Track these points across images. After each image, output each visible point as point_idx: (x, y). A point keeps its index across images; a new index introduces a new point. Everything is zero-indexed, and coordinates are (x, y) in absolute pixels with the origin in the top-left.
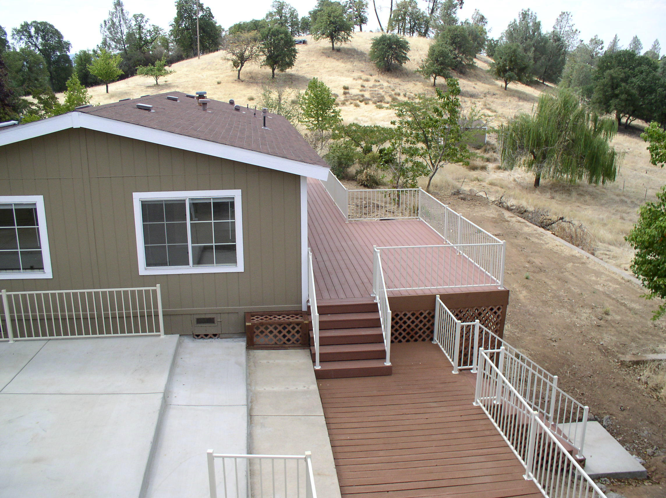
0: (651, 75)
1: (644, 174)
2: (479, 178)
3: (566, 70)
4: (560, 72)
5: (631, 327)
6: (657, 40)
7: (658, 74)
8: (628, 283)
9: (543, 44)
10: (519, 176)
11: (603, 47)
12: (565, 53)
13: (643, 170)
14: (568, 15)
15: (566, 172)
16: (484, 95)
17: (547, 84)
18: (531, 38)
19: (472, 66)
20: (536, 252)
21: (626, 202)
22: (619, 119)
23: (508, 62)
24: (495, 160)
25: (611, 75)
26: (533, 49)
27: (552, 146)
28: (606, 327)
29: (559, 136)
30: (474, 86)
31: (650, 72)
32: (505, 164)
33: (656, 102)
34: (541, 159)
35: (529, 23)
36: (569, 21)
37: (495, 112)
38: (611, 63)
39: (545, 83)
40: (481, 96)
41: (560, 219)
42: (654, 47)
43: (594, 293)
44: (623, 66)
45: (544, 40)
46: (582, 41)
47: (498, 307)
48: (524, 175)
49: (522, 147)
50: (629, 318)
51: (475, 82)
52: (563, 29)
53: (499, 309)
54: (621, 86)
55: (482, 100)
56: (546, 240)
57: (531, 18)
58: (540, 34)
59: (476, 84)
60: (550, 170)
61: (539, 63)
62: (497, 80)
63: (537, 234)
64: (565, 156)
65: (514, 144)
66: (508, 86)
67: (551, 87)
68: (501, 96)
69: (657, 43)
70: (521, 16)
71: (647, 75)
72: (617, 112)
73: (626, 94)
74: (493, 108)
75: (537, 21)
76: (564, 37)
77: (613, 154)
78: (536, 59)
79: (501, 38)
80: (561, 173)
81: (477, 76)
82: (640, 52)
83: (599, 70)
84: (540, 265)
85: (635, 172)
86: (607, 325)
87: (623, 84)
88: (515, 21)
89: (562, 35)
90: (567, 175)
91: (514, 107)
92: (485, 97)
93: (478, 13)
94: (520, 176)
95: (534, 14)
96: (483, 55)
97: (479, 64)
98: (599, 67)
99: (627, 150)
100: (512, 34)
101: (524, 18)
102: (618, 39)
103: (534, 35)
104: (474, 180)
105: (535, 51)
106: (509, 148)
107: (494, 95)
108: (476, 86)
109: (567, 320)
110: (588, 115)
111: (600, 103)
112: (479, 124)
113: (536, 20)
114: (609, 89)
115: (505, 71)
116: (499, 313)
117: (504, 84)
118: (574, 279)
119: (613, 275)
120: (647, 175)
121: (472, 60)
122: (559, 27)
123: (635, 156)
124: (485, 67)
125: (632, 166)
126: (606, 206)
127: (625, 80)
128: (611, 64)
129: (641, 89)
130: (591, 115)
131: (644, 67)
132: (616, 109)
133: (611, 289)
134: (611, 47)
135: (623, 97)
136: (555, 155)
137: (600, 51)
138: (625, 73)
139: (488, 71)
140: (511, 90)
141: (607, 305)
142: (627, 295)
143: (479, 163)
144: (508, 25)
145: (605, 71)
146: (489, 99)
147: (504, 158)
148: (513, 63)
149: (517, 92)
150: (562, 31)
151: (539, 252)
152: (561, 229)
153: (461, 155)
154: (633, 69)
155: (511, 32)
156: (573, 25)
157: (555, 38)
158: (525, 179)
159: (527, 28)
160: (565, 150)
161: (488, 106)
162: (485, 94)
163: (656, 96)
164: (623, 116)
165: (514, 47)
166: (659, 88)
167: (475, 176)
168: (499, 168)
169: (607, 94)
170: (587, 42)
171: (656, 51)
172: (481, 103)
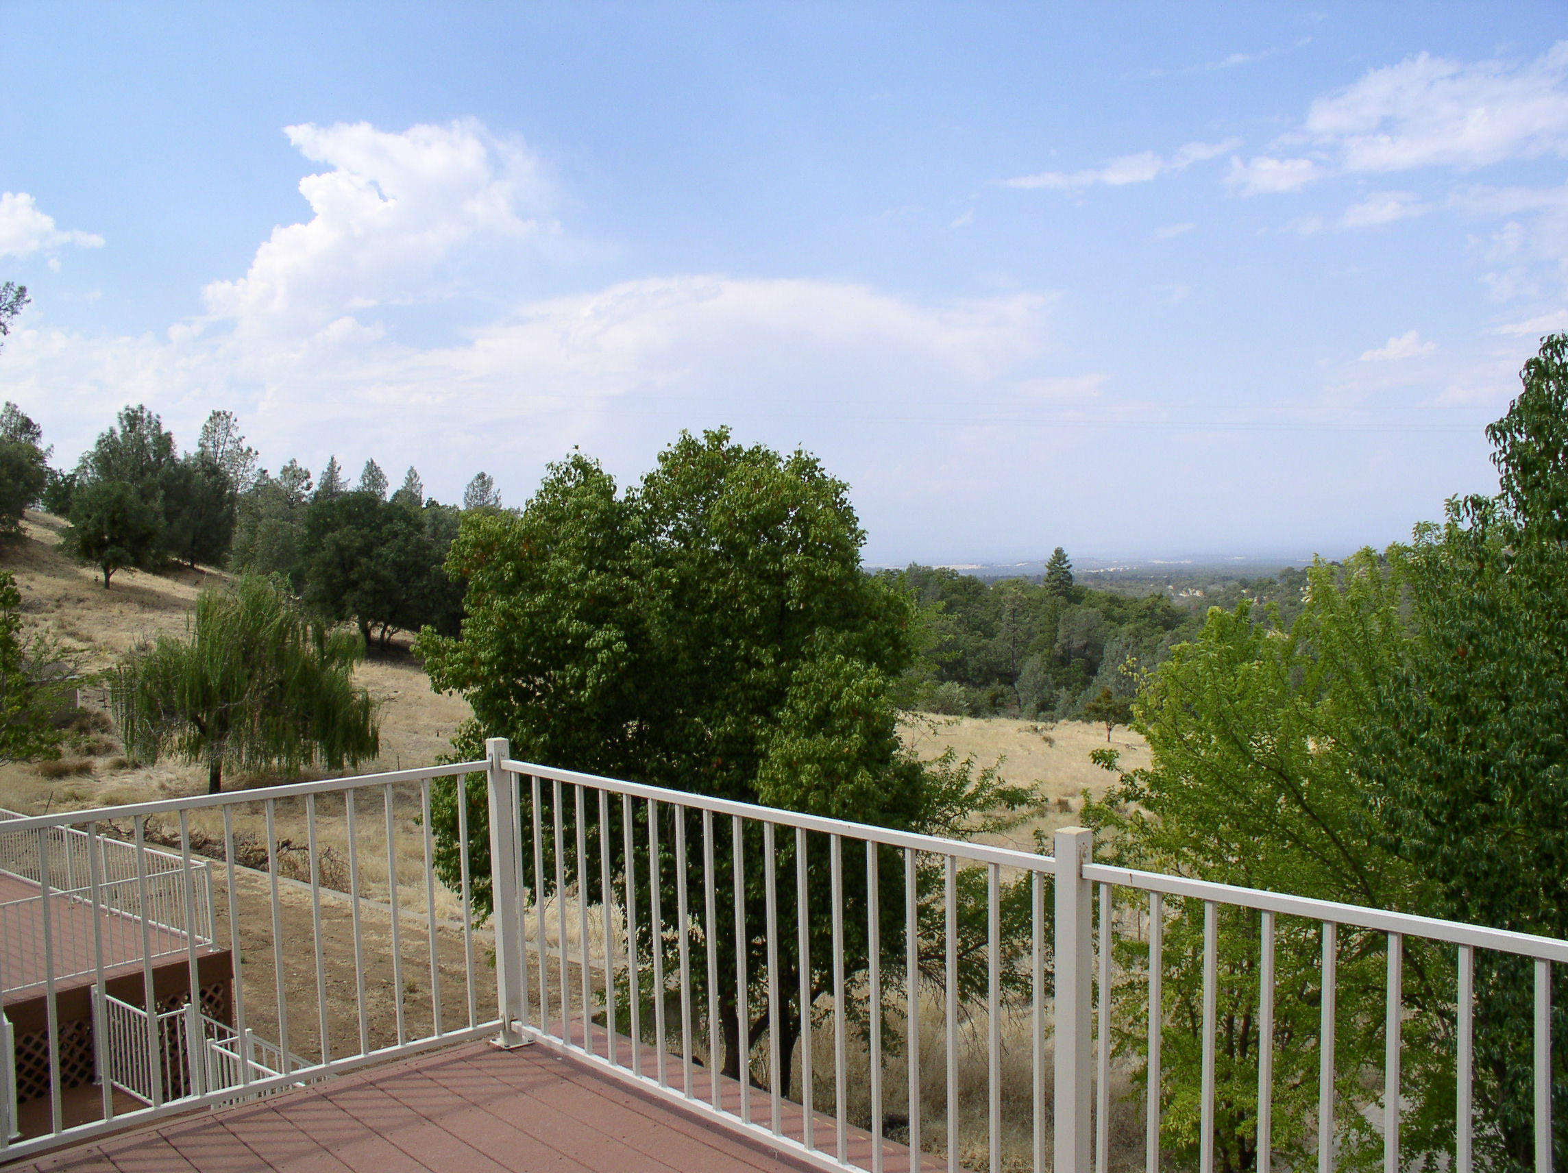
0: (413, 540)
1: (434, 738)
2: (77, 792)
3: (239, 536)
4: (227, 539)
5: (460, 1002)
6: (412, 469)
7: (425, 538)
8: (440, 933)
9: (182, 481)
10: (170, 776)
11: (311, 484)
12: (233, 498)
13: (430, 732)
14: (228, 417)
15: (277, 751)
16: (56, 603)
17: (200, 568)
18: (155, 468)
19: (20, 539)
20: (249, 913)
21: (409, 797)
22: (366, 632)
23: (106, 525)
24: (109, 749)
25: (336, 543)
26: (162, 492)
27: (237, 700)
28: (416, 1012)
29: (250, 677)
30: (28, 583)
31: (411, 534)
32: (136, 754)
33: (432, 591)
34: (217, 731)
35: (146, 437)
36: (232, 430)
37: (89, 639)
38: (332, 517)
39: (195, 566)
40: (50, 607)
41: (283, 846)
42: (410, 480)
43: (380, 961)
44: (357, 524)
45: (183, 472)
46: (265, 471)
47: (214, 986)
48: (182, 772)
49: (170, 711)
50: (452, 990)
51: (30, 575)
52: (222, 447)
53: (216, 990)
54: (360, 564)
55: (53, 615)
56: (263, 887)
57: (148, 427)
58: (172, 460)
59: (32, 579)
60: (240, 753)
61: (177, 525)
62: (85, 566)
63: (242, 879)
64: (269, 719)
65: (151, 707)
66: (112, 578)
67: (210, 575)
68: (98, 602)
69: (412, 475)
70: (125, 423)
71: (407, 540)
72: (360, 618)
73: (372, 579)
74: (84, 632)
75: (164, 431)
76: (224, 465)
77: (367, 705)
78: (170, 515)
79: (82, 469)
80: (266, 756)
81: (32, 561)
82: (384, 493)
83: (310, 534)
84: (264, 934)
85: (415, 737)
86: (417, 1008)
87: (364, 560)
88: (112, 431)
89: (220, 459)
90: (280, 760)
91: (133, 624)
92: (59, 607)
93: (14, 411)
94: (173, 776)
95: (154, 415)
96: (38, 509)
97: (34, 531)
98: (309, 526)
99: (393, 695)
100: (108, 462)
101: (133, 426)
102: (338, 466)
103: (160, 462)
104: (66, 800)
105: (165, 498)
106: (141, 716)
107: (80, 601)
108: (32, 584)
109: (341, 1016)
110: (305, 628)
111: (323, 600)
112: (59, 671)
113: (160, 431)
114: (338, 572)
115: (102, 546)
116: (218, 997)
117: (101, 576)
118: (338, 946)
119: (411, 926)
120: (439, 739)
121: (16, 523)
122: (210, 444)
123: (410, 704)
124: (52, 538)
125: (408, 725)
126: (370, 811)
127: (366, 550)
128: (333, 519)
129: (399, 567)
130: (309, 628)
131: (399, 525)
132: (357, 612)
133: (411, 949)
134: (326, 484)
135: (368, 585)
136: (248, 720)
137: (307, 493)
138: (363, 537)
139: (59, 548)
140: (120, 588)
141: (410, 976)
142: (442, 953)
143: (70, 758)
144: (95, 442)
145: (323, 534)
146: (71, 612)
147: (132, 738)
148: (119, 527)
149: (134, 590)
150: (220, 451)
151: (256, 913)
152: (288, 866)
153: (38, 738)
154: (379, 528)
155: (106, 457)
156: (240, 439)
157: (208, 468)
158: (185, 780)
159: (143, 447)
160: (267, 706)
161: (70, 629)
162: (58, 601)
163: (429, 580)
164: (373, 626)
165: (117, 491)
166: (432, 564)
167: (67, 789)
168: (121, 765)
169: (334, 581)
170: (275, 474)
171: (414, 491)
172: (50, 623)
